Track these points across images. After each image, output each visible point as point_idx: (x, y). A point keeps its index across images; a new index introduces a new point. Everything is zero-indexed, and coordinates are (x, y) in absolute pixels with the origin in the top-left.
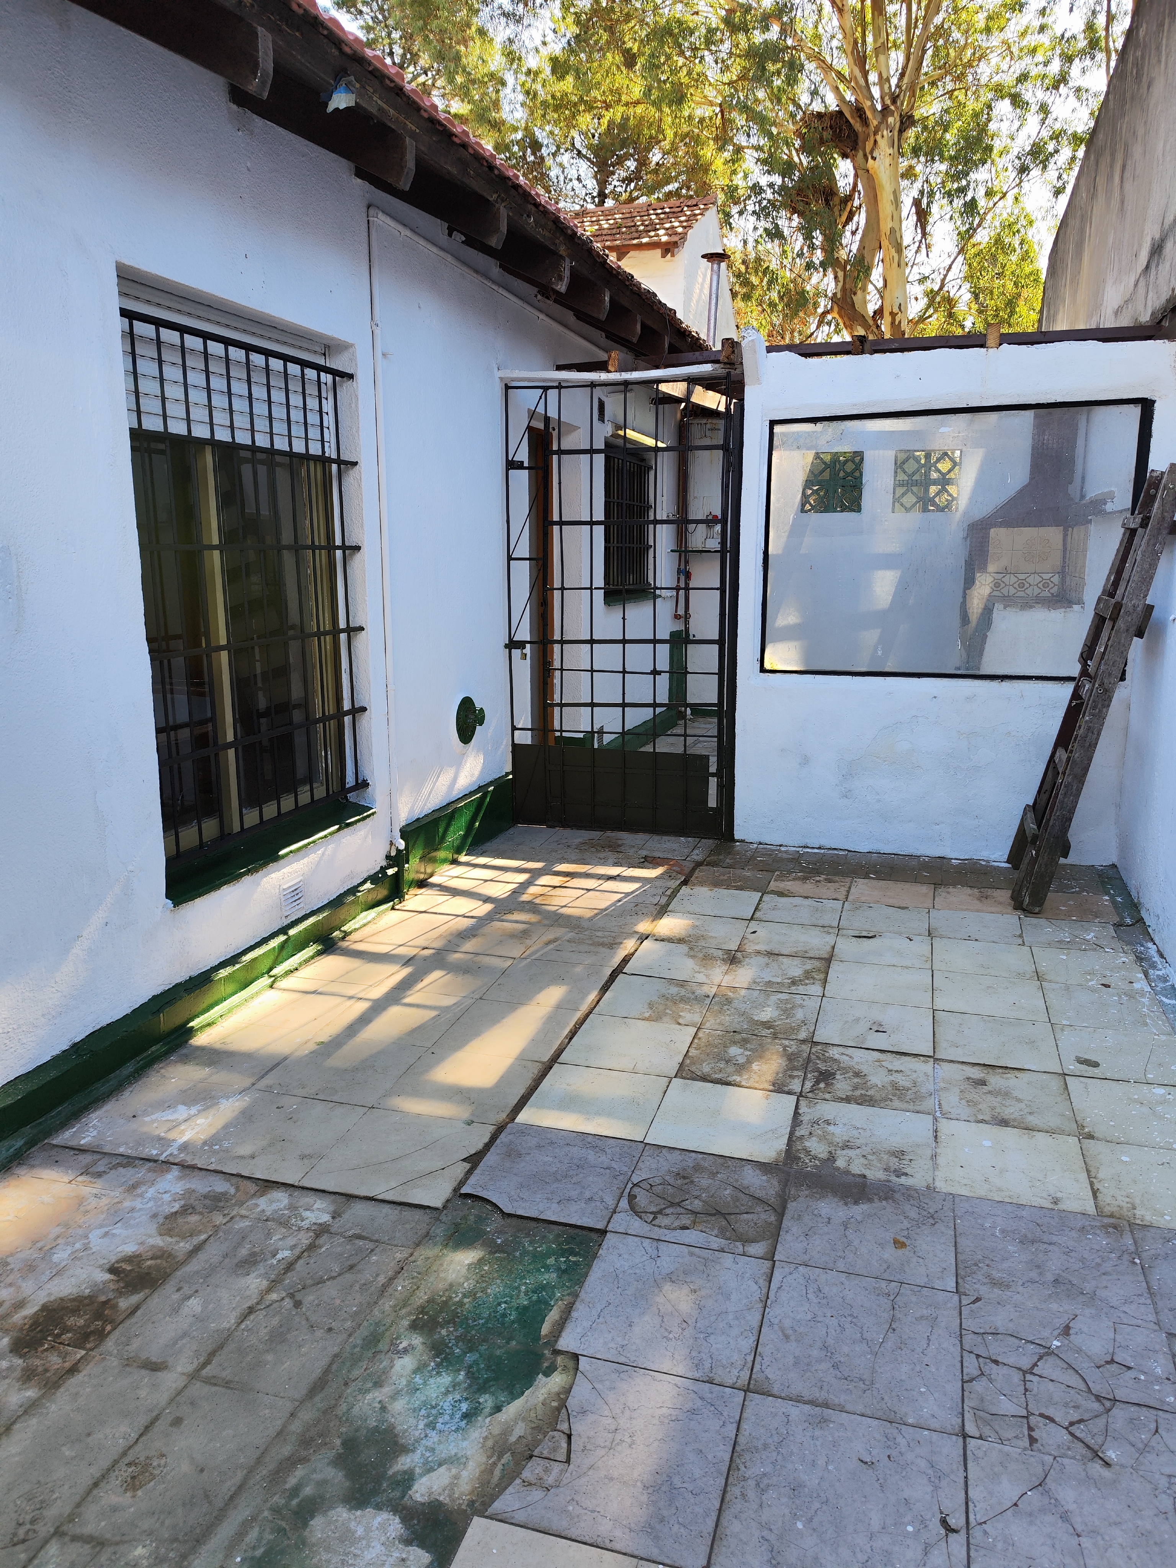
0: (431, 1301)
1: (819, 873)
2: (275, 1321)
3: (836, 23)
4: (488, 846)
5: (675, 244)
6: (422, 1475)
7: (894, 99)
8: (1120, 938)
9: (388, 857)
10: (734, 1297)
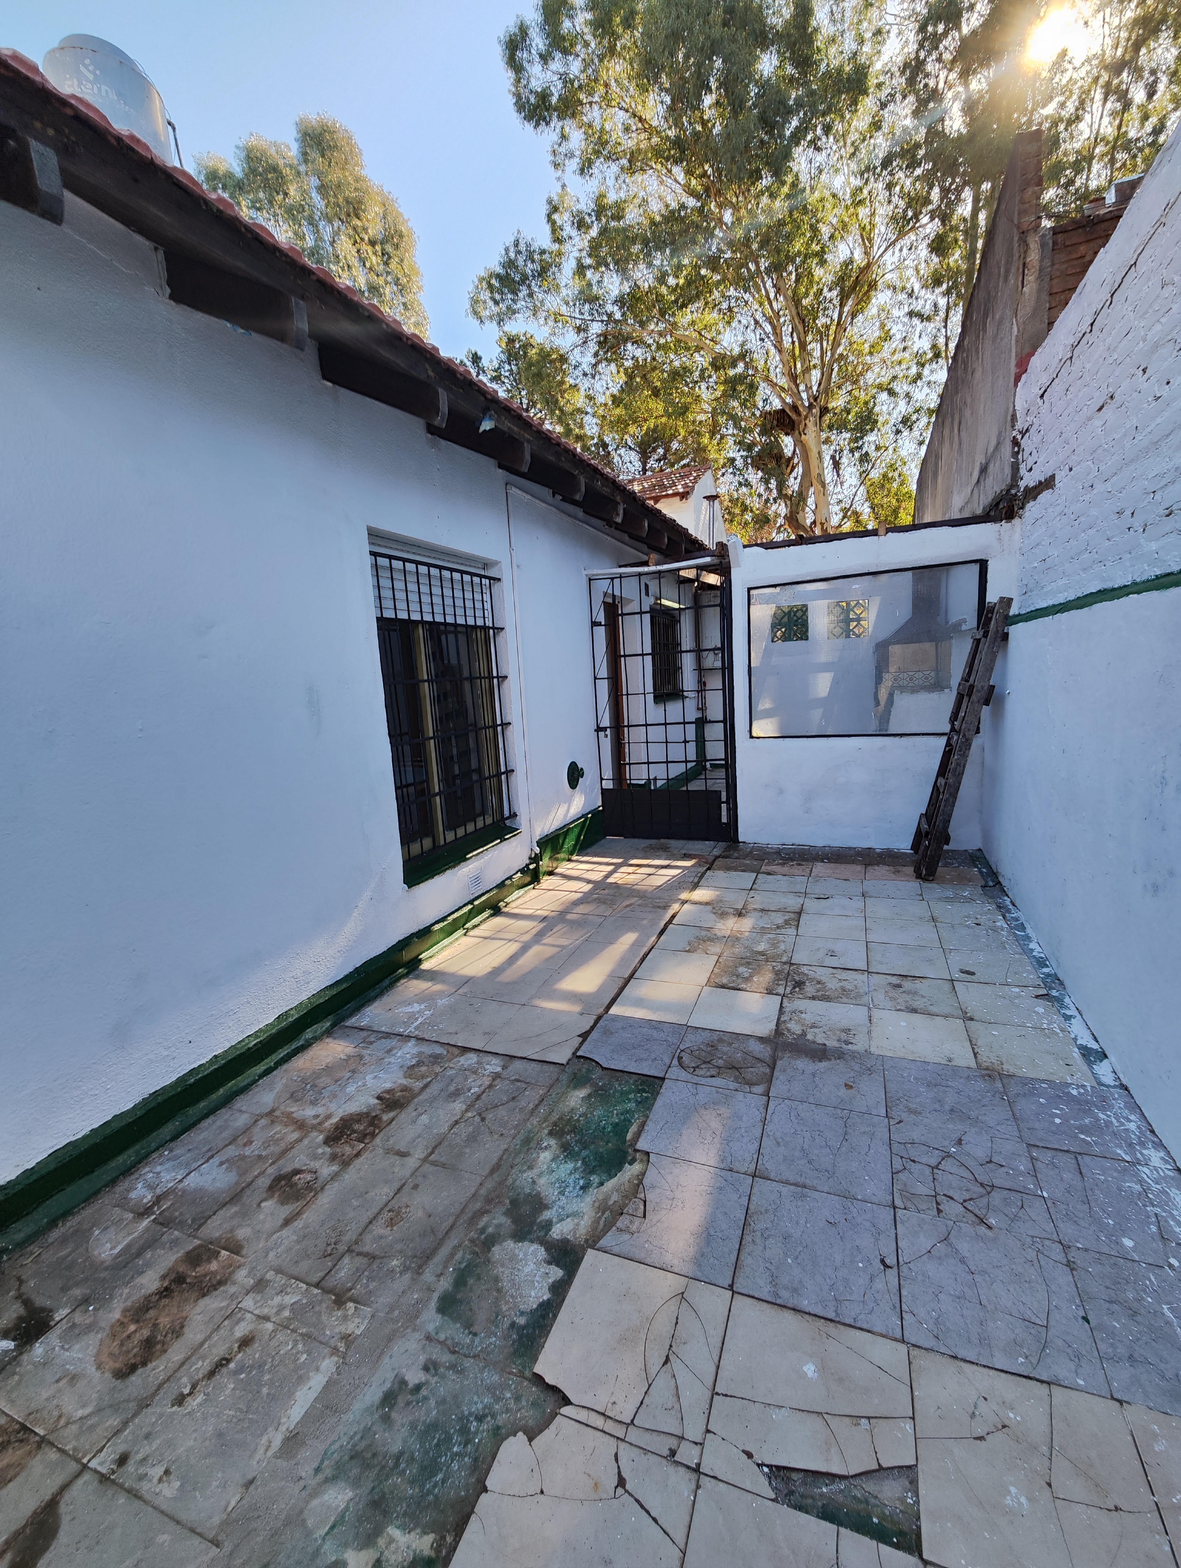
0: (560, 1119)
1: (792, 860)
2: (471, 1129)
3: (778, 358)
4: (589, 850)
5: (688, 493)
6: (557, 1223)
7: (816, 399)
8: (986, 895)
9: (530, 858)
10: (745, 1119)
